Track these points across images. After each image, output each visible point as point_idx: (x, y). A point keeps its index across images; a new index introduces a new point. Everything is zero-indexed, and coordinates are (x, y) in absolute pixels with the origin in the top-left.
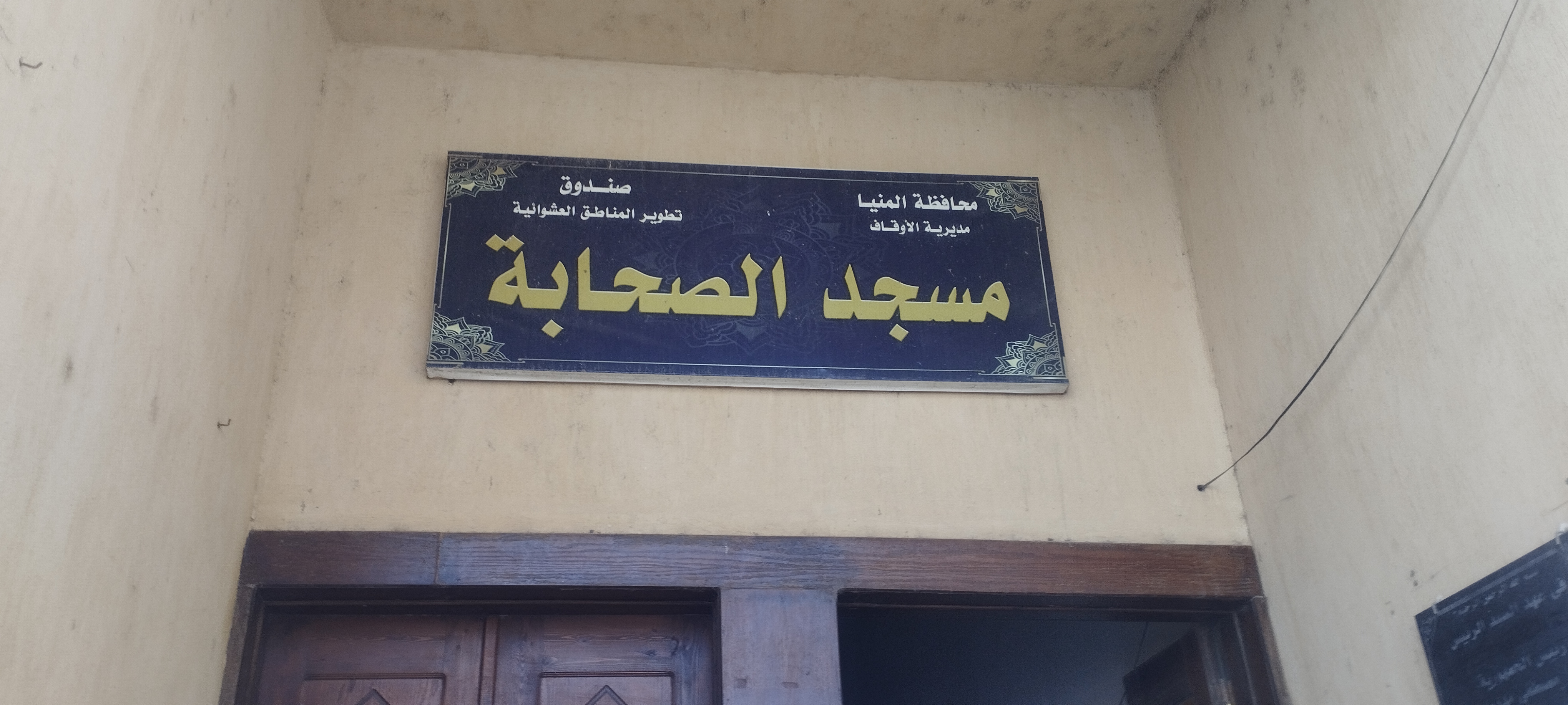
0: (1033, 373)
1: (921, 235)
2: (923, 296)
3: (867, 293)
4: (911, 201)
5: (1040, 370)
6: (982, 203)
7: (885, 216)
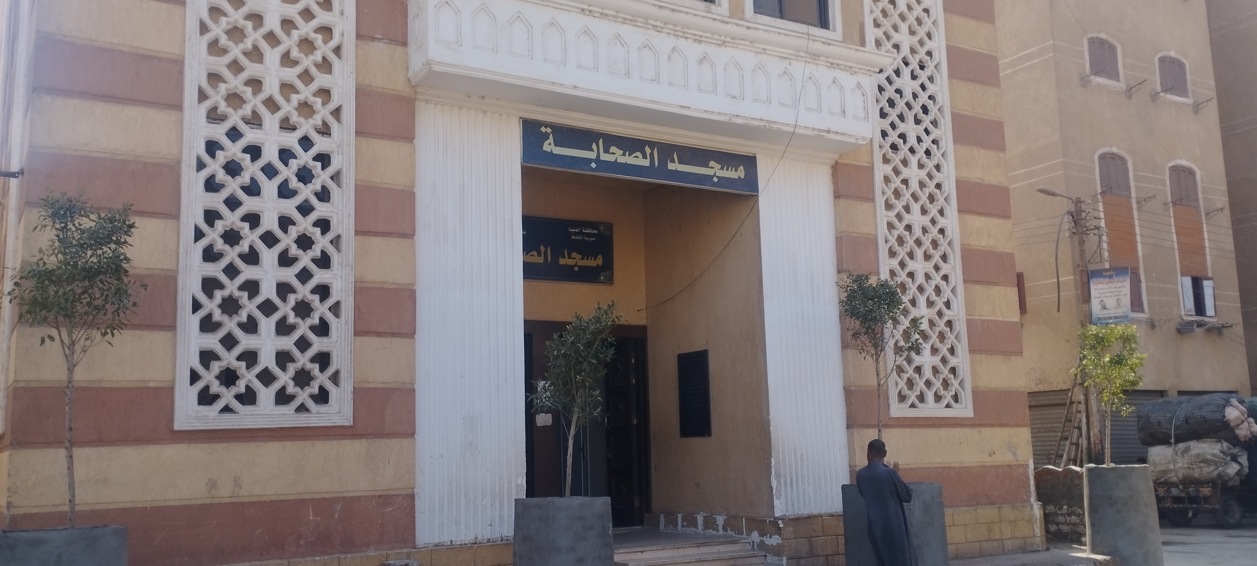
0: (606, 281)
1: (583, 240)
2: (583, 258)
3: (570, 257)
4: (582, 229)
5: (608, 281)
6: (599, 231)
7: (575, 234)
